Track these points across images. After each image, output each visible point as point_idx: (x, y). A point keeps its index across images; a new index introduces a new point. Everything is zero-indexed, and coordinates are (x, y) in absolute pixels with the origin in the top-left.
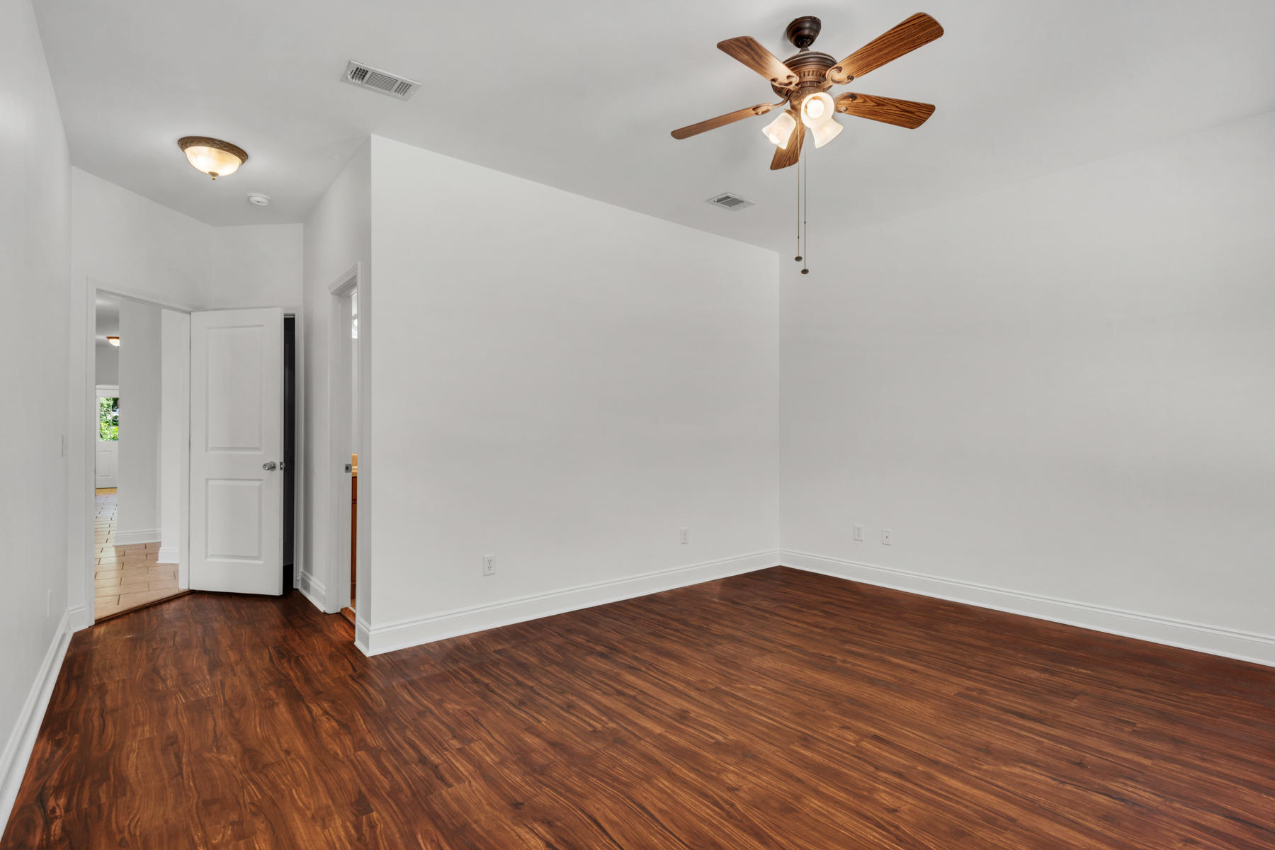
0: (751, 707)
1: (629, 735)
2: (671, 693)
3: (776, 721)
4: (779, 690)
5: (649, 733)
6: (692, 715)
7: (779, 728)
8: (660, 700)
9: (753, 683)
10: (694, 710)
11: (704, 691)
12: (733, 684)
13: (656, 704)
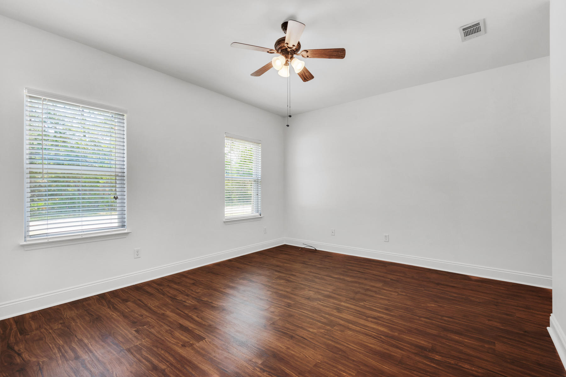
0: (312, 317)
1: (350, 301)
2: (354, 321)
3: (300, 311)
4: (301, 330)
5: (344, 302)
6: (335, 311)
7: (299, 309)
8: (354, 316)
9: (315, 334)
10: (335, 313)
11: (338, 324)
12: (326, 331)
13: (355, 315)
